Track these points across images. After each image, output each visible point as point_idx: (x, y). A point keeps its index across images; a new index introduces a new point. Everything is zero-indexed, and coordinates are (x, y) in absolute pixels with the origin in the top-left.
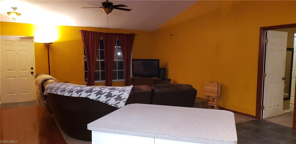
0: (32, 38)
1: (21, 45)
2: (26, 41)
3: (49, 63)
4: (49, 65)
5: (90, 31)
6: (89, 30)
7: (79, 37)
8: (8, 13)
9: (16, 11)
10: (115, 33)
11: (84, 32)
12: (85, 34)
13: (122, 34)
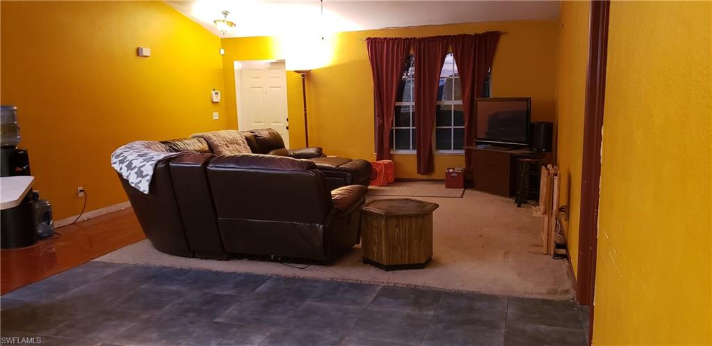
0: (281, 63)
1: (272, 77)
2: (279, 69)
3: (305, 111)
4: (306, 114)
5: (385, 39)
6: (382, 36)
7: (363, 53)
8: (215, 22)
9: (229, 18)
10: (442, 36)
11: (372, 42)
12: (375, 45)
13: (461, 35)
